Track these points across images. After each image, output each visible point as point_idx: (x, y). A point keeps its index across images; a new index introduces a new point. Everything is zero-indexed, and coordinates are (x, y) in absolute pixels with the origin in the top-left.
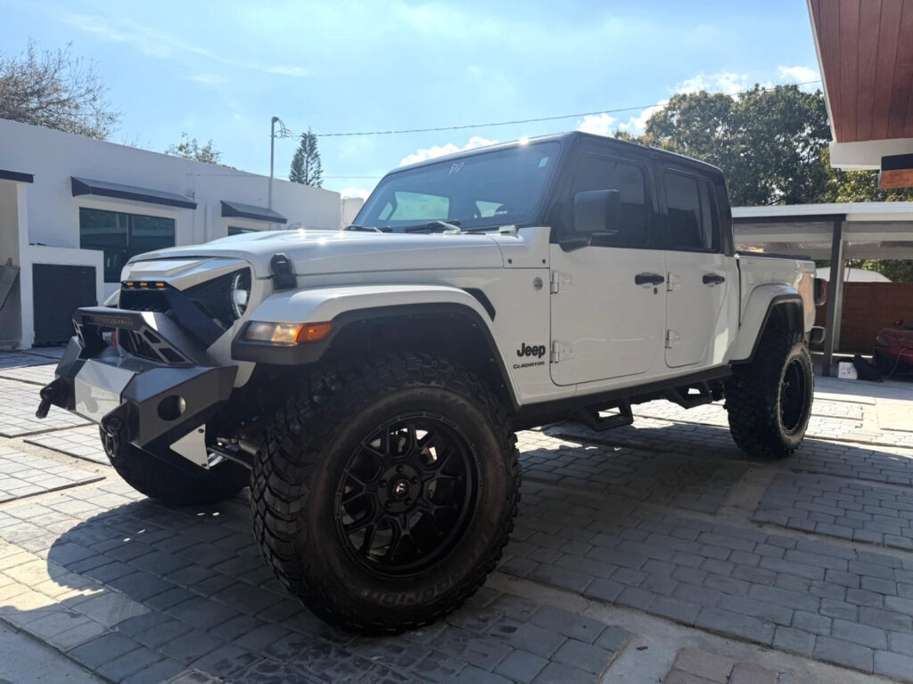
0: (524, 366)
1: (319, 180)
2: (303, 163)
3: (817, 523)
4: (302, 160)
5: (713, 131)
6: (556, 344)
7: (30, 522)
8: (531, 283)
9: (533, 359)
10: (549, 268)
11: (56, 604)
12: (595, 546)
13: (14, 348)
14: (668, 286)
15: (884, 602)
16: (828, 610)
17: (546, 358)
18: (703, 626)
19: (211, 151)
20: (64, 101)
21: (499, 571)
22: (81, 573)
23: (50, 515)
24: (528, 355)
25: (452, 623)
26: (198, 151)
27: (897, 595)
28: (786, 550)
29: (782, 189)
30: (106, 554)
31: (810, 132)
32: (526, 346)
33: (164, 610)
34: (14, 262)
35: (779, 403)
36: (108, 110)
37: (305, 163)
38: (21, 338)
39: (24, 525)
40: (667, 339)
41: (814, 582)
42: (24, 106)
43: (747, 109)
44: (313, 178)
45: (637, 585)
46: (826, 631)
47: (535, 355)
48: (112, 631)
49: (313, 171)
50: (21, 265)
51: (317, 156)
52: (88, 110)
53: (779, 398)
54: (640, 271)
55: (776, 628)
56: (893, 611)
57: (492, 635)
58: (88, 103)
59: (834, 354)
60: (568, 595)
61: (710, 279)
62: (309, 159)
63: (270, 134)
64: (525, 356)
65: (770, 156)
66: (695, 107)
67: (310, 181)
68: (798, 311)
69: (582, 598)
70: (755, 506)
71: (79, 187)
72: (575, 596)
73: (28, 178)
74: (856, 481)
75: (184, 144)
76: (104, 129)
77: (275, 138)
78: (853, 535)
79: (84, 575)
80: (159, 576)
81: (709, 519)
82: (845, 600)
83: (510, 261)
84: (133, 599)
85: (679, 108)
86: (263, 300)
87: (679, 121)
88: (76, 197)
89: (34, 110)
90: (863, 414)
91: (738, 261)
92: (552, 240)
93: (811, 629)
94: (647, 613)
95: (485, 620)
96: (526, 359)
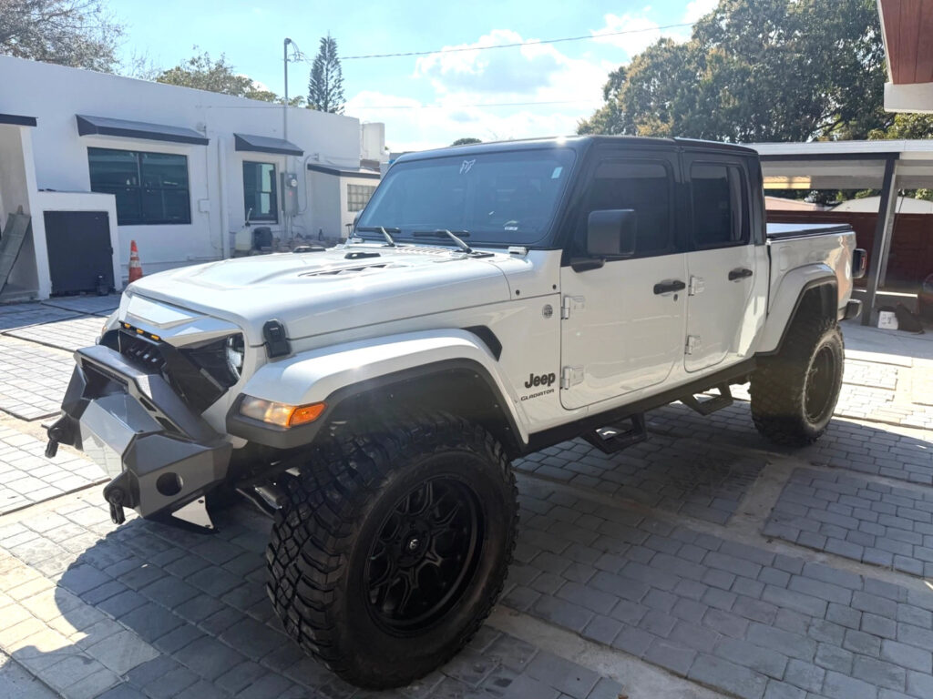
0: (532, 396)
1: (341, 90)
2: (322, 71)
3: (828, 537)
4: (322, 68)
5: (766, 38)
6: (567, 371)
7: (47, 537)
8: (540, 311)
9: (542, 388)
10: (560, 293)
11: (70, 646)
12: (600, 570)
13: (32, 298)
14: (690, 290)
15: (881, 648)
16: (824, 659)
17: (555, 385)
18: (696, 678)
19: (225, 65)
20: (67, 12)
21: (501, 603)
22: (94, 606)
23: (67, 528)
24: (536, 385)
25: (449, 674)
26: (211, 65)
27: (896, 640)
28: (792, 575)
29: (837, 100)
30: (119, 580)
31: (873, 36)
32: (534, 376)
33: (172, 654)
34: (25, 211)
35: (804, 393)
36: (114, 22)
37: (325, 71)
38: (38, 289)
39: (42, 540)
40: (687, 345)
41: (815, 621)
42: (26, 18)
43: (806, 11)
44: (334, 87)
45: (636, 624)
46: (817, 687)
47: (543, 384)
48: (122, 681)
49: (333, 79)
50: (32, 215)
51: (337, 63)
52: (92, 21)
53: (805, 388)
54: (659, 280)
55: (768, 682)
56: (887, 660)
57: (487, 690)
58: (92, 14)
59: (878, 293)
60: (566, 634)
61: (736, 275)
62: (329, 66)
63: (283, 57)
64: (533, 386)
65: (827, 65)
66: (747, 10)
67: (331, 90)
68: (832, 291)
69: (580, 639)
70: (766, 514)
71: (85, 126)
72: (574, 636)
73: (31, 122)
74: (876, 479)
75: (196, 58)
76: (112, 41)
77: (288, 62)
78: (863, 555)
79: (97, 607)
80: (169, 609)
81: (718, 532)
82: (842, 647)
83: (518, 292)
84: (143, 640)
85: (729, 10)
86: (257, 370)
87: (727, 25)
88: (83, 137)
89: (36, 24)
90: (897, 380)
91: (769, 247)
92: (564, 263)
93: (802, 685)
94: (642, 660)
95: (481, 671)
96: (534, 390)
